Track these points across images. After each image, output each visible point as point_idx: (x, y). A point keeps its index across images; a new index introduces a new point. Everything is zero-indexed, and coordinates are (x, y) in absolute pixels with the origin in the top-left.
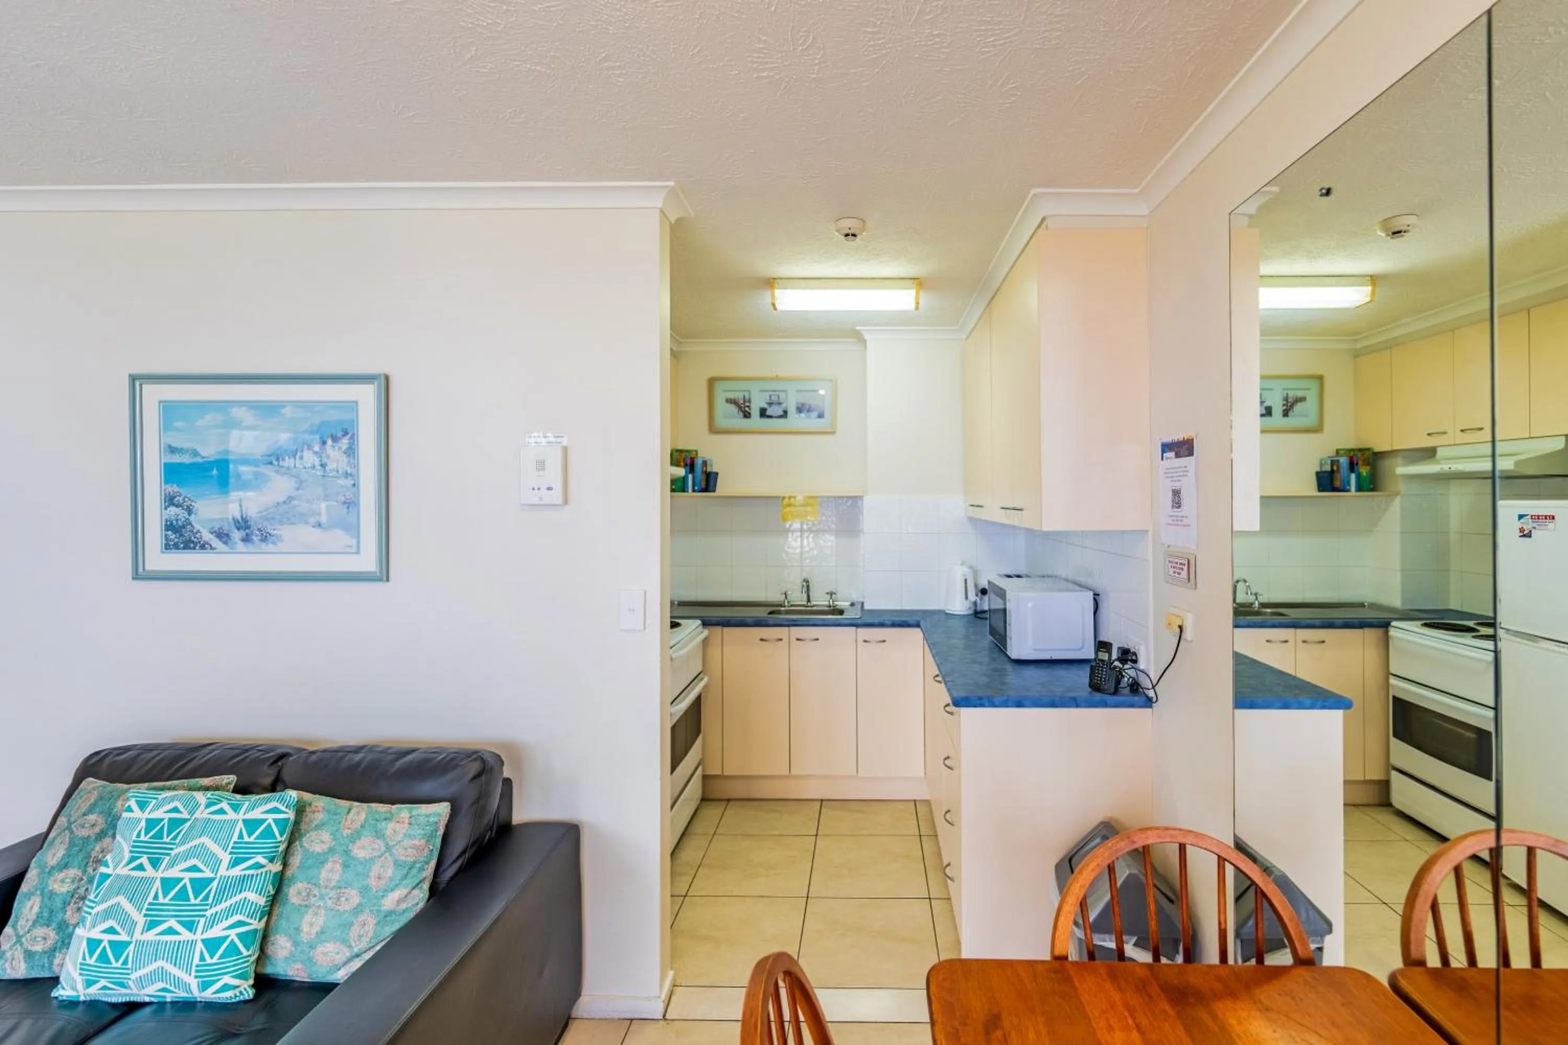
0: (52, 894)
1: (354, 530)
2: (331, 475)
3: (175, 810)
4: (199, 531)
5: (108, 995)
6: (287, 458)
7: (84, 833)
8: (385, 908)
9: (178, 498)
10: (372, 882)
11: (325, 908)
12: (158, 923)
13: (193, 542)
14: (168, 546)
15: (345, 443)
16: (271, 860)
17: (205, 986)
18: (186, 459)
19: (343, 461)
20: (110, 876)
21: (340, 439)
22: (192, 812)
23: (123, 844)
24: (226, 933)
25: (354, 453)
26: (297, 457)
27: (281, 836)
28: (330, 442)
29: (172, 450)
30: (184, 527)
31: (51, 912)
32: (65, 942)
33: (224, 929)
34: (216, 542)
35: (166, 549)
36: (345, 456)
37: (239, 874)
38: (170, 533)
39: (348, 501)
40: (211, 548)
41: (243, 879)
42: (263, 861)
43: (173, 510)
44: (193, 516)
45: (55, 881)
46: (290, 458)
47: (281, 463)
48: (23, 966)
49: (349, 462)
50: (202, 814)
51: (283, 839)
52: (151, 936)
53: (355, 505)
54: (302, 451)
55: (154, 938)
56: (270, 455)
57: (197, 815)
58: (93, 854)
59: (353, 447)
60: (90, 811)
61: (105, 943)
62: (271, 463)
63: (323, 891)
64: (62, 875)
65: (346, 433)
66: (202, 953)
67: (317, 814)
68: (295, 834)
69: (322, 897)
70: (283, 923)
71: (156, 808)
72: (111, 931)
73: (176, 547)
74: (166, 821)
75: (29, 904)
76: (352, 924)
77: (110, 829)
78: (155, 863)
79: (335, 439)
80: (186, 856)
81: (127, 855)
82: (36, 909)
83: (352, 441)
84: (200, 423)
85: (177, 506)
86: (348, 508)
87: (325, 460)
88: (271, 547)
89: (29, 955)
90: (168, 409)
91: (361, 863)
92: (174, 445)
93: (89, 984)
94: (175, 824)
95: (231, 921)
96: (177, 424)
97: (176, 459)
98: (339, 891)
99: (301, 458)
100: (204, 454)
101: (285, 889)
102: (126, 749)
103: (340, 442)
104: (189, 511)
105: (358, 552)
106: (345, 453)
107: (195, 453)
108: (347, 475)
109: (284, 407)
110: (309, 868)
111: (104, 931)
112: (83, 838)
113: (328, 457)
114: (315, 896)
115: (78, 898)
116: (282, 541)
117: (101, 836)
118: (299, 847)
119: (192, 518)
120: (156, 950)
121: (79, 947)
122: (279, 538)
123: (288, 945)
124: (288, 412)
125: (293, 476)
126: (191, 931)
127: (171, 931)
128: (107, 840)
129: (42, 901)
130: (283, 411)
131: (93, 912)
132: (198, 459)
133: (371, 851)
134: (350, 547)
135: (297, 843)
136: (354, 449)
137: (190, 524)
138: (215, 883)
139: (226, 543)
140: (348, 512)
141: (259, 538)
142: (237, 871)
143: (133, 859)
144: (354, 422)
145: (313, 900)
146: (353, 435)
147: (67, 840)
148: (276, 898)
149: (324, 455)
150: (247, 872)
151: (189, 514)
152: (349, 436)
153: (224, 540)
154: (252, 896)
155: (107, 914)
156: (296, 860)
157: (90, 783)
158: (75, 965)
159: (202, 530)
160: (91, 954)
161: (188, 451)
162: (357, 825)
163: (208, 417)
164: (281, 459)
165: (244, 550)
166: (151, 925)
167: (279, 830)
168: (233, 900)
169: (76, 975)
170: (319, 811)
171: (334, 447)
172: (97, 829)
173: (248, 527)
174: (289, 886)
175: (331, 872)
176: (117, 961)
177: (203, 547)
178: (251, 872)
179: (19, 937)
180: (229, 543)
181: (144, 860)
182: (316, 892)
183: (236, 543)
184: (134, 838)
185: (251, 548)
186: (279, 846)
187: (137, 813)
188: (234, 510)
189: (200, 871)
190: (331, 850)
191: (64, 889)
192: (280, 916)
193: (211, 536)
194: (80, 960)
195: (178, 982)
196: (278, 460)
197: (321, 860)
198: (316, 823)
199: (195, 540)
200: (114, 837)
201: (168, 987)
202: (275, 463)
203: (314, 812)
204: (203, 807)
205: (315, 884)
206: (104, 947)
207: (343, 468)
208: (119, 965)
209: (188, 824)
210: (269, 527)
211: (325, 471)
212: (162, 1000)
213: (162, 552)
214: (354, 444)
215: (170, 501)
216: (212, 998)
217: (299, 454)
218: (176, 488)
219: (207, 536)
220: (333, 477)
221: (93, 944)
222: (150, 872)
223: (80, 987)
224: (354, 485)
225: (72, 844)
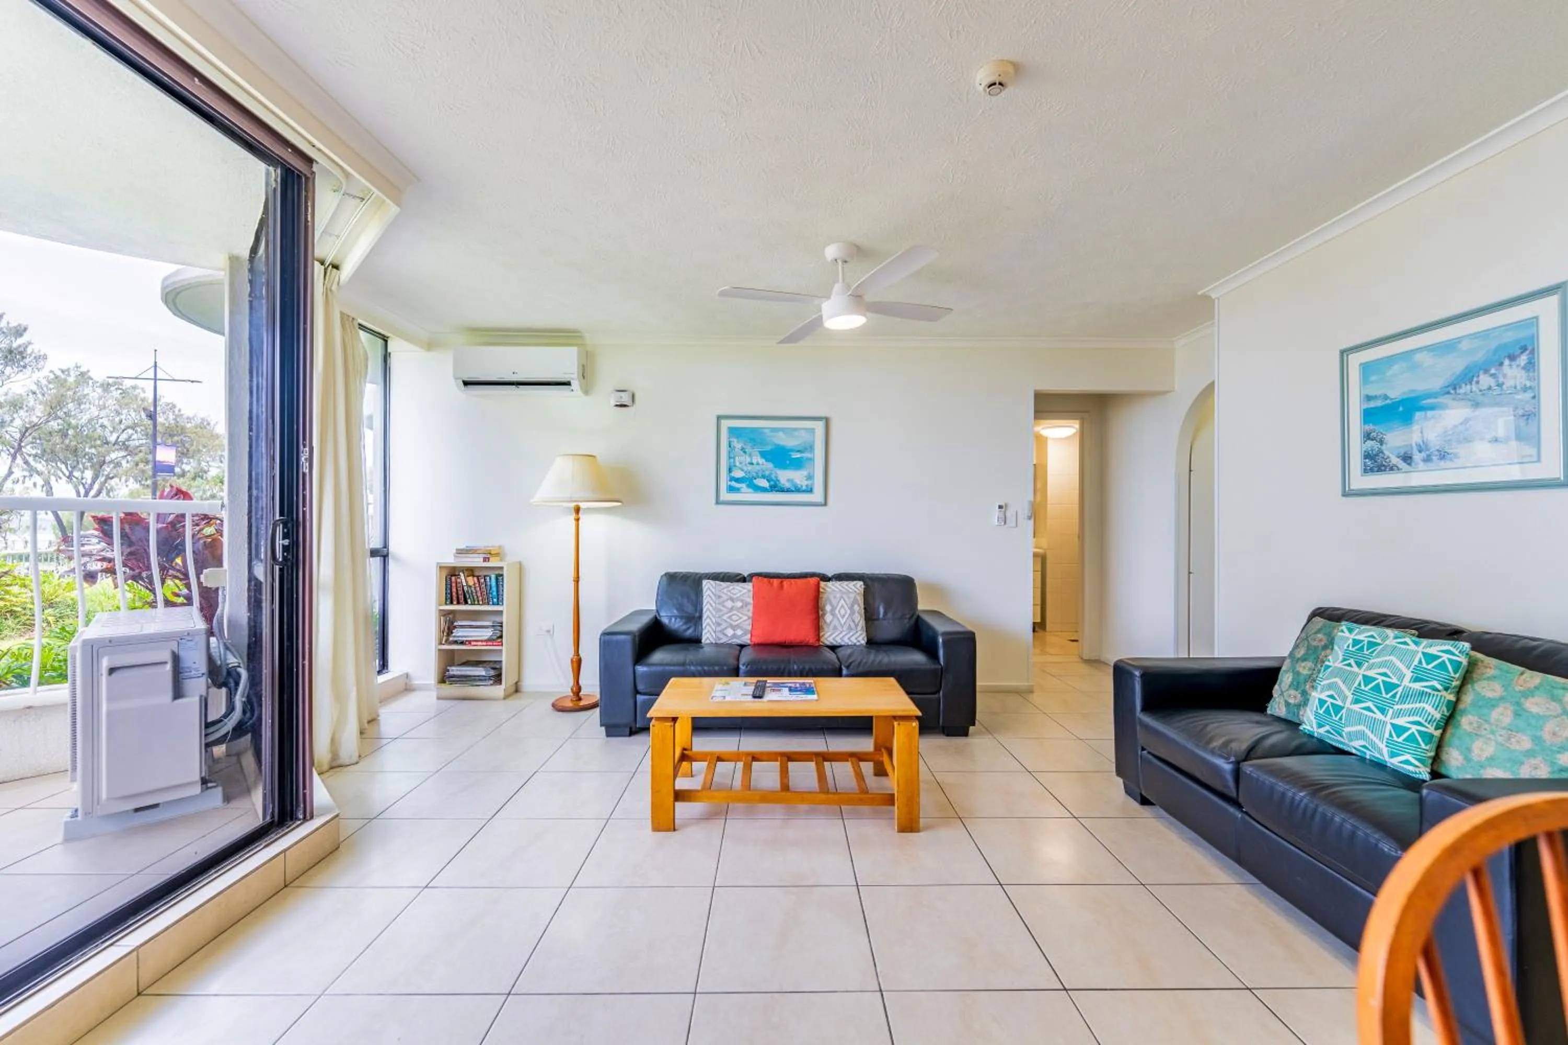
0: (1298, 673)
1: (1536, 439)
2: (1509, 392)
3: (1372, 636)
4: (1388, 457)
5: (1330, 738)
6: (1463, 385)
7: (1315, 643)
8: (1561, 762)
9: (1372, 434)
10: (1546, 736)
11: (1496, 741)
12: (1361, 702)
13: (1384, 466)
14: (1366, 470)
15: (1523, 360)
16: (1446, 689)
17: (1393, 755)
18: (1379, 403)
19: (1522, 377)
20: (1330, 667)
21: (1519, 356)
22: (1383, 640)
23: (1339, 652)
24: (1409, 725)
25: (1534, 366)
26: (1474, 383)
27: (1455, 673)
28: (1507, 362)
29: (1369, 398)
30: (1377, 455)
31: (1298, 683)
32: (1305, 702)
33: (1408, 722)
34: (1402, 464)
35: (1365, 472)
36: (1523, 372)
37: (1419, 688)
38: (1367, 460)
39: (1527, 413)
40: (1399, 469)
41: (1422, 693)
42: (1440, 687)
43: (1370, 443)
44: (1384, 445)
45: (1300, 666)
46: (1466, 384)
47: (1458, 391)
48: (1284, 709)
49: (1528, 376)
50: (1391, 642)
51: (1457, 675)
52: (1356, 707)
53: (1535, 415)
54: (1478, 376)
55: (1358, 710)
56: (1449, 386)
57: (1387, 642)
58: (1321, 657)
59: (1533, 361)
60: (1319, 631)
61: (1328, 703)
62: (1448, 393)
63: (1494, 728)
64: (1303, 664)
65: (1524, 349)
66: (1390, 732)
67: (1488, 670)
68: (1468, 677)
69: (1493, 732)
70: (1456, 742)
71: (1359, 633)
72: (1331, 697)
73: (1372, 470)
74: (1366, 642)
75: (1287, 675)
76: (1523, 763)
77: (1329, 645)
78: (1359, 665)
79: (1512, 358)
80: (1380, 665)
81: (1341, 658)
82: (1290, 679)
83: (1531, 356)
84: (1390, 373)
85: (1372, 440)
86: (1528, 419)
87: (1501, 380)
88: (1449, 464)
89: (1287, 704)
90: (1366, 368)
91: (1533, 717)
92: (1370, 394)
93: (1320, 726)
94: (1372, 645)
95: (1412, 719)
96: (1373, 378)
97: (1372, 404)
98: (1510, 732)
99: (1478, 382)
100: (1392, 397)
101: (1458, 717)
102: (1339, 609)
103: (1518, 360)
104: (1381, 442)
105: (1539, 460)
106: (1524, 368)
107: (1386, 397)
108: (1525, 389)
109: (1460, 342)
110: (1480, 707)
111: (1329, 696)
112: (1315, 646)
113: (1505, 376)
114: (1485, 729)
115: (1312, 679)
116: (1459, 458)
117: (1325, 647)
118: (1471, 690)
119: (1384, 447)
120: (1360, 719)
121: (1314, 703)
122: (1456, 456)
123: (1461, 758)
124: (1464, 346)
125: (1470, 400)
126: (1383, 714)
127: (1369, 709)
128: (1328, 651)
129: (1293, 676)
130: (1460, 346)
131: (1322, 683)
132: (1388, 401)
133: (1545, 710)
134: (1531, 456)
135: (1469, 686)
136: (1534, 363)
137: (1382, 452)
138: (1400, 689)
139: (1409, 464)
140: (1527, 424)
141: (1438, 457)
142: (1417, 686)
143: (1344, 660)
144: (1534, 338)
145: (1484, 733)
146: (1533, 349)
147: (1306, 645)
148: (1449, 720)
149: (1500, 376)
150: (1426, 690)
151: (1381, 445)
152: (1527, 352)
153: (1409, 462)
154: (1429, 708)
155: (1330, 687)
156: (1468, 698)
157: (1318, 619)
158: (1311, 711)
159: (1390, 455)
160: (1321, 708)
161: (1380, 396)
162: (1532, 686)
163: (1396, 367)
164: (1457, 387)
165: (1425, 468)
166: (1356, 701)
167: (1453, 668)
168: (1414, 706)
169: (1312, 718)
170: (1490, 668)
171: (1510, 365)
172: (1323, 643)
173: (1428, 450)
174: (1461, 716)
175: (1502, 715)
176: (1336, 716)
177: (1392, 469)
178: (1428, 690)
179: (1282, 692)
180: (1413, 464)
181: (1352, 661)
182: (1487, 726)
183: (1417, 464)
184: (1345, 648)
185: (1431, 465)
186: (1452, 681)
187: (1347, 634)
188: (1416, 438)
189: (1389, 677)
190: (1502, 698)
191: (1305, 672)
192: (1453, 735)
193: (1398, 460)
194: (1315, 709)
195: (1374, 745)
196: (1455, 389)
197: (1492, 704)
198: (1489, 675)
199: (1386, 464)
200: (1332, 649)
201: (1367, 745)
202: (1452, 392)
203: (1486, 667)
204: (1391, 638)
205: (1486, 721)
206: (1328, 707)
207: (1521, 383)
208: (1337, 719)
209: (1381, 647)
210: (1447, 447)
211: (1502, 390)
212: (1362, 755)
213: (1362, 476)
214: (1534, 358)
215: (1367, 436)
216: (1398, 766)
217: (1475, 379)
218: (1371, 427)
219: (1395, 460)
220: (1510, 394)
221: (1322, 702)
222: (1355, 669)
223: (1315, 726)
224: (1534, 397)
225: (1308, 648)
